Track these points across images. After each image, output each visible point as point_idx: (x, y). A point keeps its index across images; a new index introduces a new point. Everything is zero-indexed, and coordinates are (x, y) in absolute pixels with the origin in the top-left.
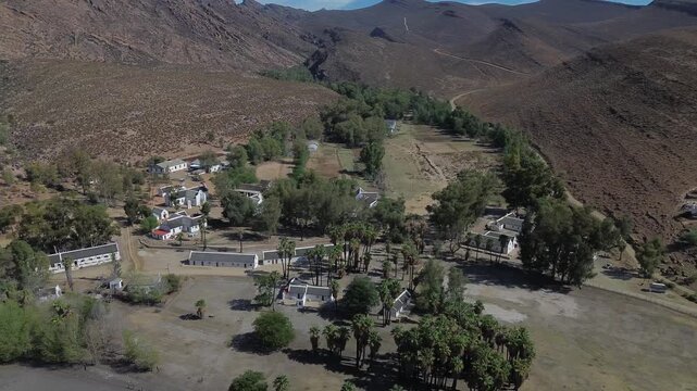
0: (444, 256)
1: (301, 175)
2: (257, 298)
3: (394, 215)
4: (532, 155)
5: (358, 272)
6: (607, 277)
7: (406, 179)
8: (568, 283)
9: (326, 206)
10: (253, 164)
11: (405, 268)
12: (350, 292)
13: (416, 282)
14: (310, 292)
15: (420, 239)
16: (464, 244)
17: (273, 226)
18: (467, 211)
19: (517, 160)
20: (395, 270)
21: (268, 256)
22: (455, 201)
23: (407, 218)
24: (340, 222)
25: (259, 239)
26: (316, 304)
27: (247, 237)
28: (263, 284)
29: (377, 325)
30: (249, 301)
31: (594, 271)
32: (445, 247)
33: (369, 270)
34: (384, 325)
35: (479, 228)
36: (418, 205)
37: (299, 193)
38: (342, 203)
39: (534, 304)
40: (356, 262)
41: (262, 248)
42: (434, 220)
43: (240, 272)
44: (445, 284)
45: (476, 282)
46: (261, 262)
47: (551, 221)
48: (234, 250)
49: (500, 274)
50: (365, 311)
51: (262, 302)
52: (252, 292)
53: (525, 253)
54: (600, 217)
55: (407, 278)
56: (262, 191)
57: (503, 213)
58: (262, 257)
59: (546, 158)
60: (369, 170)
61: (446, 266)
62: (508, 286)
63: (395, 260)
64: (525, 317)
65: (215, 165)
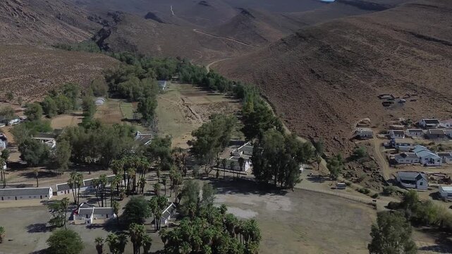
0: (201, 177)
1: (89, 123)
2: (51, 221)
3: (163, 149)
4: (262, 103)
5: (136, 194)
6: (310, 182)
7: (175, 124)
8: (285, 188)
9: (109, 145)
10: (48, 117)
11: (172, 188)
12: (128, 209)
13: (180, 197)
14: (96, 212)
15: (182, 165)
16: (215, 167)
17: (65, 164)
18: (215, 143)
19: (252, 106)
20: (165, 190)
21: (60, 188)
22: (207, 136)
23: (173, 151)
24: (119, 158)
25: (53, 175)
26: (101, 221)
27: (42, 175)
28: (56, 209)
29: (149, 231)
30: (44, 225)
31: (301, 178)
32: (201, 170)
33: (145, 192)
34: (155, 231)
35: (227, 155)
36: (181, 142)
37: (87, 136)
38: (122, 142)
39: (263, 204)
40: (134, 187)
41: (56, 182)
42: (193, 151)
43: (37, 202)
44: (201, 196)
45: (223, 192)
46: (55, 194)
47: (271, 145)
48: (31, 186)
49: (240, 186)
50: (140, 222)
51: (56, 223)
52: (46, 217)
53: (256, 170)
54: (303, 141)
55: (173, 195)
56: (55, 137)
57: (242, 143)
58: (54, 189)
59: (272, 105)
60: (145, 118)
61: (201, 183)
62: (245, 194)
63: (164, 183)
64: (257, 213)
65: (14, 119)
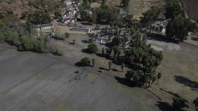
0: (143, 32)
1: (104, 6)
2: (89, 40)
3: (129, 19)
4: (177, 2)
5: (117, 35)
6: (191, 40)
7: (135, 9)
8: (179, 41)
9: (110, 15)
10: (90, 3)
11: (131, 35)
12: (114, 40)
13: (133, 38)
14: (103, 39)
15: (136, 27)
16: (149, 29)
17: (94, 21)
18: (151, 19)
19: (172, 3)
20: (128, 35)
21: (92, 29)
22: (148, 16)
23: (133, 20)
24: (113, 21)
25: (90, 25)
26: (104, 43)
27: (87, 24)
28: (91, 37)
29: (120, 49)
30: (87, 41)
31: (187, 38)
32: (143, 29)
33: (120, 35)
34: (122, 49)
35: (156, 24)
36: (137, 17)
37: (102, 12)
38: (114, 15)
39: (167, 46)
40: (117, 32)
41: (92, 27)
42: (141, 21)
43: (85, 33)
44: (141, 39)
45: (151, 39)
46: (90, 31)
47: (177, 22)
48: (83, 27)
49: (159, 38)
50: (117, 45)
51: (90, 41)
52: (87, 38)
53: (167, 32)
54: (193, 22)
55: (131, 37)
56: (92, 11)
57: (163, 20)
58: (90, 29)
59: (182, 4)
60: (124, 6)
61: (142, 35)
62: (160, 41)
63: (128, 33)
64: (163, 49)
65: (79, 3)
